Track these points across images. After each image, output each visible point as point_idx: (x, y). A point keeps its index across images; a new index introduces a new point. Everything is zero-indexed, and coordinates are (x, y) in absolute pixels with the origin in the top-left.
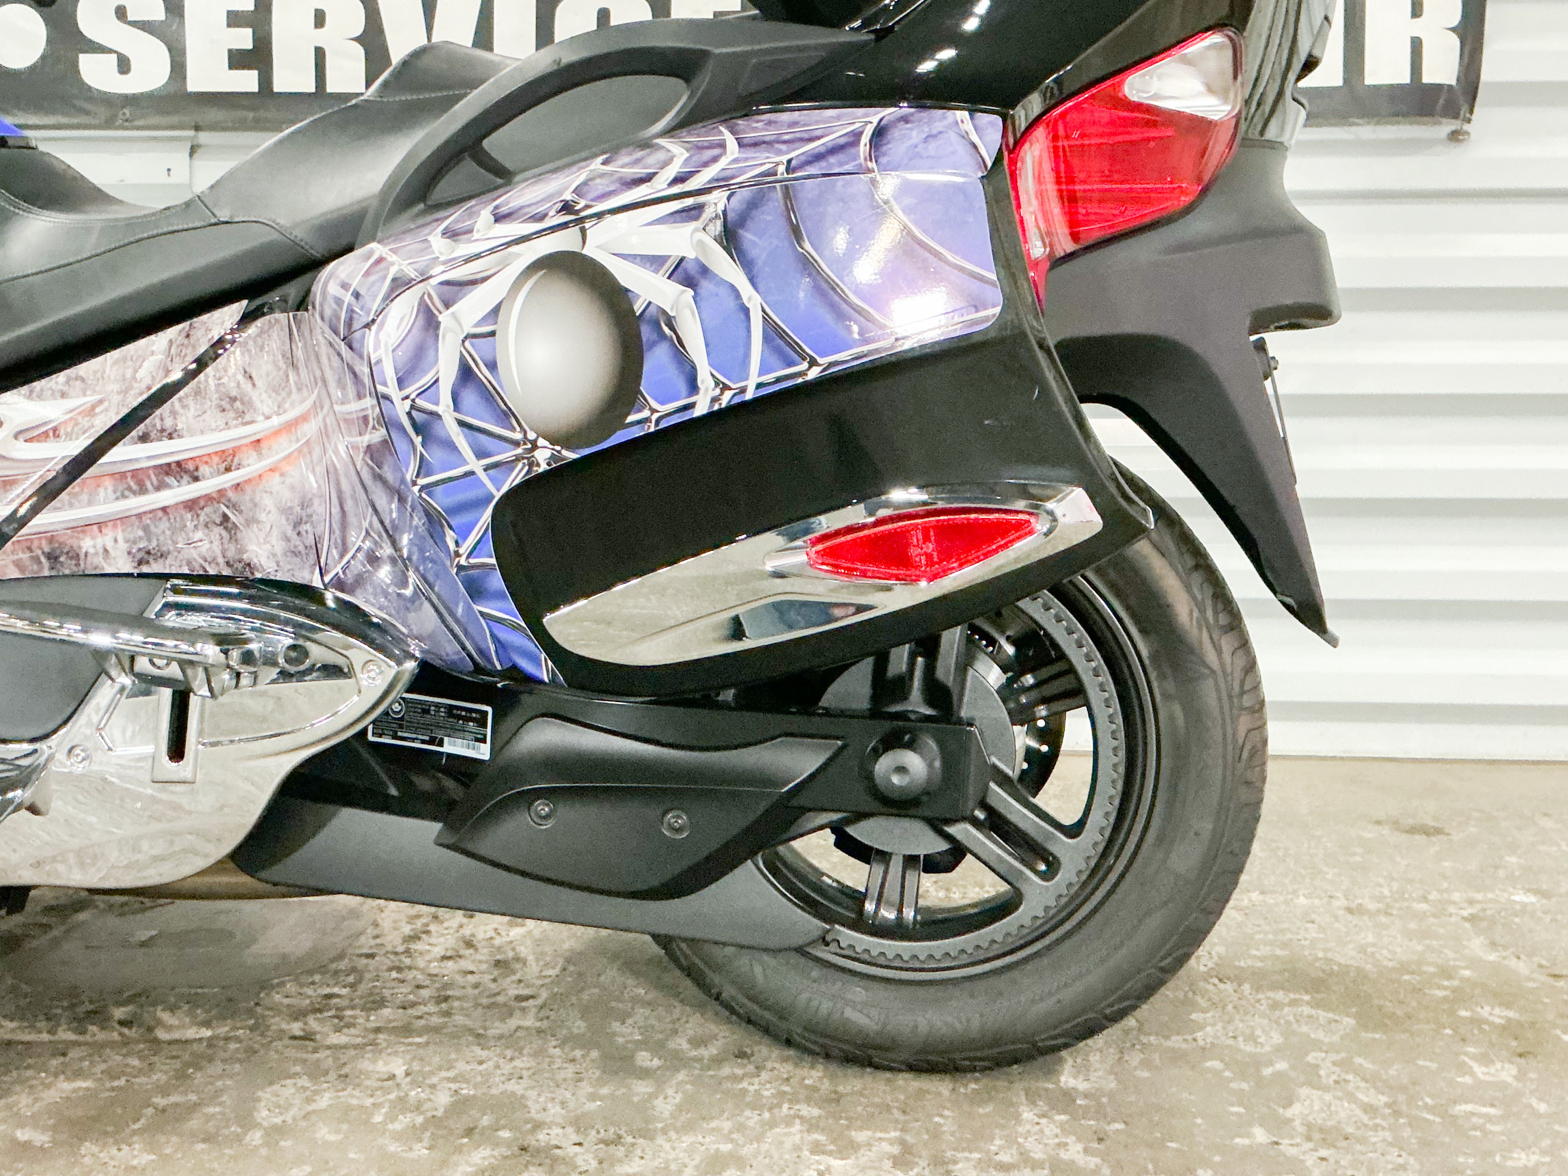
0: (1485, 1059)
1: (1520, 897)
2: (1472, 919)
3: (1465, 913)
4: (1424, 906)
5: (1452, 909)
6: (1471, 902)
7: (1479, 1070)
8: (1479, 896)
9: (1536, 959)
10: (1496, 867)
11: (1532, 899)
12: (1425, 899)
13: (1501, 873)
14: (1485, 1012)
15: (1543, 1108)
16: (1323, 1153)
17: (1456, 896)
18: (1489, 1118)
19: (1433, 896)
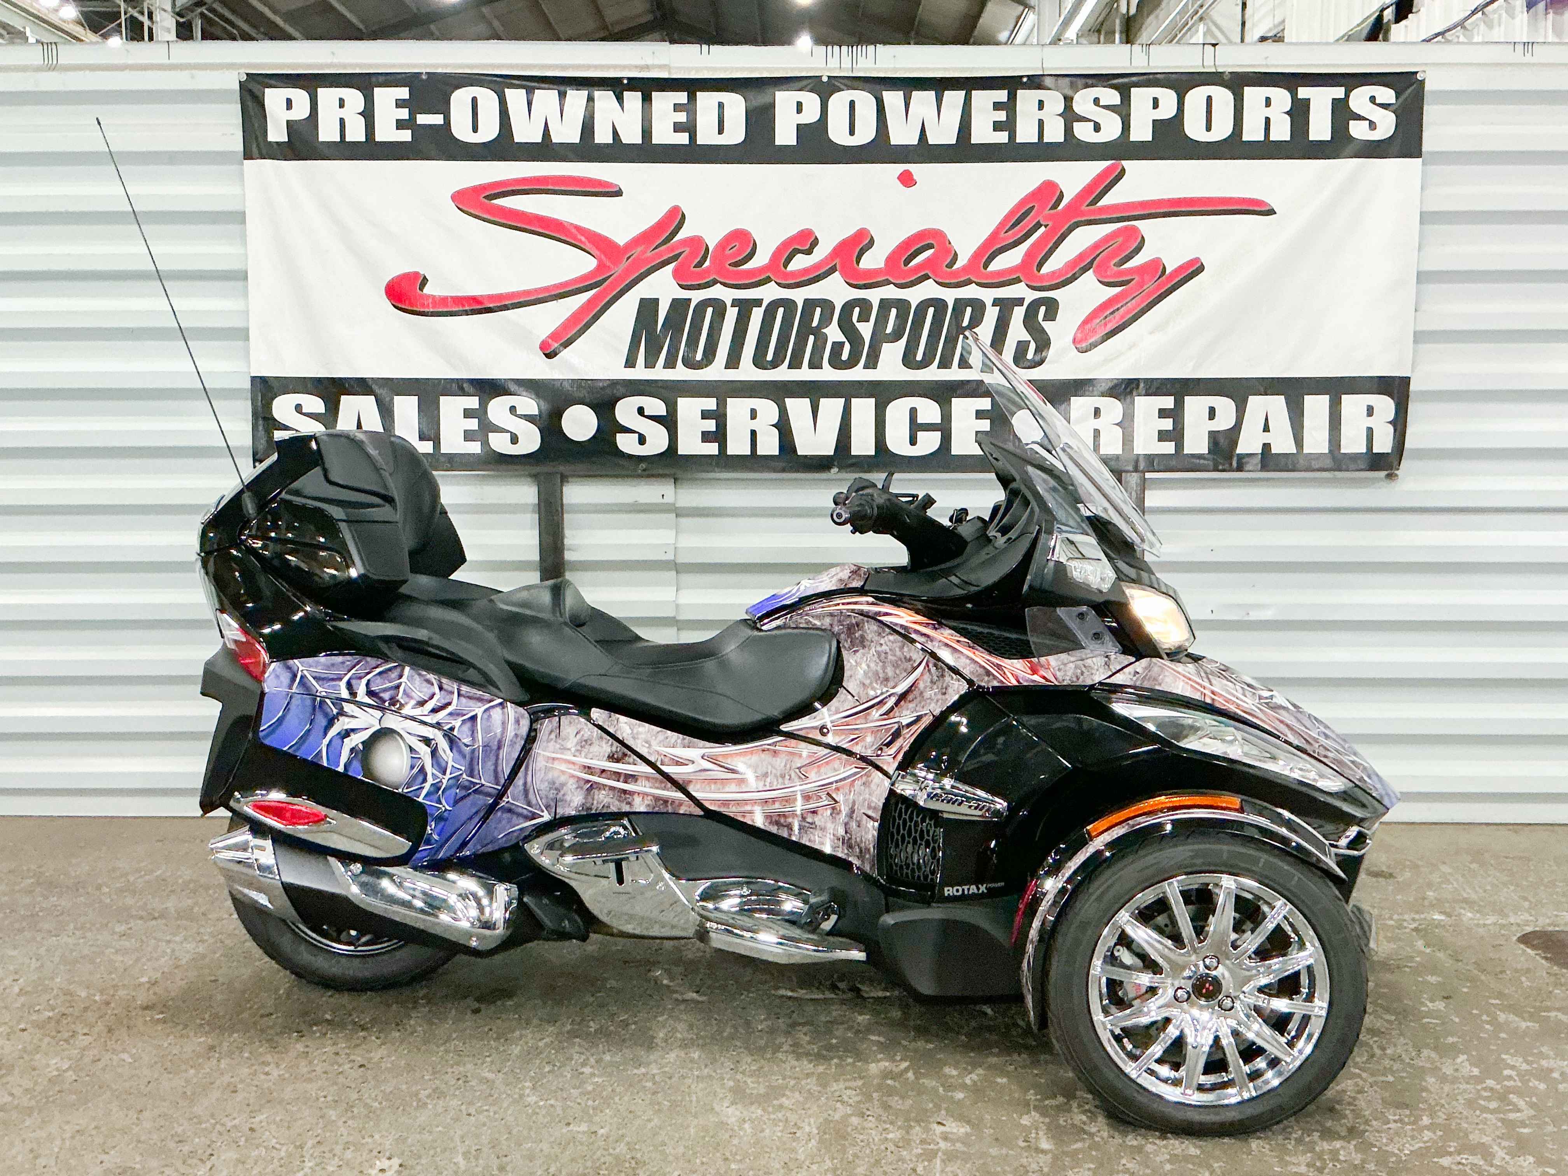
0: (1432, 1001)
1: (1437, 917)
2: (1416, 930)
3: (1413, 926)
4: (1391, 923)
5: (1405, 924)
6: (1414, 920)
7: (1430, 1005)
8: (1417, 917)
9: (1449, 952)
10: (1424, 899)
11: (1442, 917)
12: (1391, 918)
13: (1426, 903)
14: (1429, 978)
15: (1457, 1020)
16: (1375, 1039)
17: (1406, 917)
18: (1437, 1024)
19: (1396, 917)
